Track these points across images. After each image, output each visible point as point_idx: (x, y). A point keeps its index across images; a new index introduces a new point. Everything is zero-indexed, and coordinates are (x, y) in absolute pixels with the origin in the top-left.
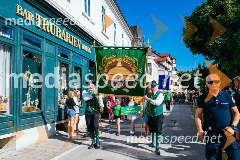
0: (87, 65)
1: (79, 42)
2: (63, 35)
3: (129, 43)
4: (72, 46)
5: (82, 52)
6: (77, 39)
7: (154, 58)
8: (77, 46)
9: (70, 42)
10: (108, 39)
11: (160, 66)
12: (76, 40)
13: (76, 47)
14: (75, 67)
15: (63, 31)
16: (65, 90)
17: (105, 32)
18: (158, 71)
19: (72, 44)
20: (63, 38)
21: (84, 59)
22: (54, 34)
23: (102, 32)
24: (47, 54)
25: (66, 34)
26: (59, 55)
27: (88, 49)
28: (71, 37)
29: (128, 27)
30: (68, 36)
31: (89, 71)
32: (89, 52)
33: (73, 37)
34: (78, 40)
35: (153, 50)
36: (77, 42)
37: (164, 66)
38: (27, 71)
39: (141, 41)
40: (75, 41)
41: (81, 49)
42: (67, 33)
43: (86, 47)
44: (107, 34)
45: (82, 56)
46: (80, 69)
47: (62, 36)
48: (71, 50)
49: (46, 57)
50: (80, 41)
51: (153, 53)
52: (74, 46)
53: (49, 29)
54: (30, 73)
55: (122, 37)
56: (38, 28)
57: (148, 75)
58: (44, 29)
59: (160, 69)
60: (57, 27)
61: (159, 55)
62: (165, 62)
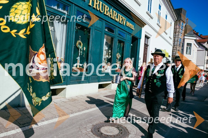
0: (129, 40)
1: (125, 19)
2: (111, 13)
3: (172, 24)
4: (118, 23)
5: (126, 28)
6: (123, 17)
7: (195, 38)
8: (122, 23)
9: (116, 20)
10: (152, 19)
11: (200, 46)
12: (122, 17)
13: (121, 24)
14: (118, 40)
15: (111, 10)
16: (109, 58)
17: (150, 12)
18: (198, 50)
19: (118, 21)
20: (111, 15)
21: (127, 35)
22: (103, 12)
23: (147, 13)
24: (96, 28)
25: (113, 12)
26: (106, 30)
27: (132, 26)
28: (118, 15)
29: (172, 9)
31: (132, 45)
32: (133, 29)
33: (119, 15)
34: (124, 18)
35: (195, 32)
36: (123, 20)
37: (204, 47)
38: (79, 40)
39: (184, 22)
40: (121, 19)
41: (126, 26)
42: (114, 12)
43: (130, 24)
44: (152, 14)
45: (126, 32)
46: (124, 42)
47: (110, 13)
48: (116, 26)
49: (94, 30)
50: (126, 19)
51: (194, 34)
52: (119, 23)
53: (99, 7)
54: (81, 42)
55: (166, 18)
56: (90, 6)
57: (187, 53)
58: (95, 7)
59: (200, 49)
60: (106, 6)
61: (201, 36)
62: (206, 43)
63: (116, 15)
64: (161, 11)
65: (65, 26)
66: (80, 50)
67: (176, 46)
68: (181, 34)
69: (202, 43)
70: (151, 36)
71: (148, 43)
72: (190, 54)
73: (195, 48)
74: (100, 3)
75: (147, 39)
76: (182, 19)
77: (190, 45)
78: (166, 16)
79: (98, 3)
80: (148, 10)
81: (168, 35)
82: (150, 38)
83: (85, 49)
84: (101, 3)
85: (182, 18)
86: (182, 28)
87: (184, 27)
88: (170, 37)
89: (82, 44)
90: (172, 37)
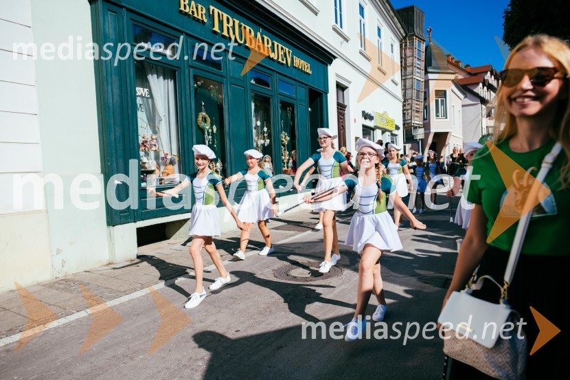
0: (304, 99)
1: (289, 52)
2: (259, 42)
3: (394, 47)
4: (276, 63)
5: (294, 72)
6: (284, 47)
7: (452, 77)
8: (284, 62)
9: (272, 55)
10: (347, 41)
11: (468, 94)
12: (282, 49)
13: (283, 64)
14: (282, 102)
15: (259, 34)
16: (266, 145)
17: (341, 27)
18: (463, 106)
19: (276, 58)
20: (259, 47)
21: (298, 87)
22: (242, 42)
23: (334, 29)
24: (232, 80)
25: (263, 39)
26: (253, 82)
27: (306, 67)
28: (273, 44)
29: (391, 12)
30: (268, 44)
31: (310, 109)
32: (309, 71)
33: (276, 43)
34: (287, 49)
35: (452, 59)
36: (285, 54)
37: (477, 95)
38: (201, 111)
39: (422, 40)
40: (281, 53)
41: (293, 66)
42: (266, 38)
43: (302, 61)
44: (345, 31)
45: (296, 80)
46: (292, 106)
47: (257, 43)
48: (274, 71)
49: (231, 87)
50: (291, 51)
51: (450, 66)
52: (279, 62)
53: (234, 33)
54: (207, 116)
55: (379, 35)
56: (215, 32)
57: (437, 116)
58: (225, 33)
59: (468, 101)
60: (248, 28)
61: (467, 69)
62: (481, 85)
63: (270, 45)
64: (366, 20)
65: (171, 83)
66: (206, 133)
67: (410, 101)
68: (418, 71)
69: (471, 88)
70: (350, 82)
71: (344, 101)
72: (446, 118)
73: (455, 99)
74: (234, 22)
75: (341, 92)
76: (416, 34)
77: (442, 94)
78: (379, 30)
79: (231, 24)
80: (336, 22)
81: (389, 77)
82: (347, 88)
83: (215, 130)
84: (237, 22)
85: (415, 31)
86: (419, 56)
87: (424, 51)
88: (393, 81)
89: (209, 120)
90: (399, 80)
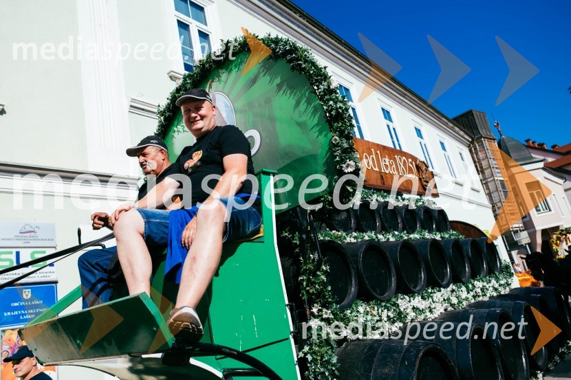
3: (464, 154)
7: (541, 165)
11: (568, 177)
55: (444, 149)
57: (538, 211)
61: (555, 150)
64: (426, 140)
67: (499, 205)
68: (499, 171)
69: (568, 168)
72: (550, 210)
73: (554, 187)
76: (483, 136)
78: (442, 144)
81: (467, 187)
85: (481, 133)
88: (473, 189)
90: (479, 186)
